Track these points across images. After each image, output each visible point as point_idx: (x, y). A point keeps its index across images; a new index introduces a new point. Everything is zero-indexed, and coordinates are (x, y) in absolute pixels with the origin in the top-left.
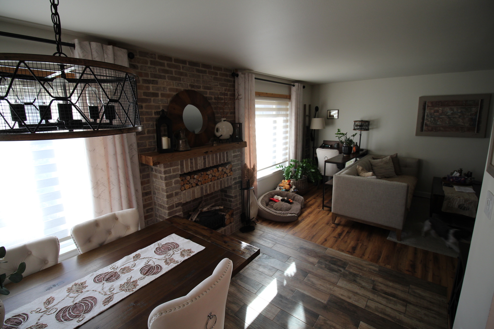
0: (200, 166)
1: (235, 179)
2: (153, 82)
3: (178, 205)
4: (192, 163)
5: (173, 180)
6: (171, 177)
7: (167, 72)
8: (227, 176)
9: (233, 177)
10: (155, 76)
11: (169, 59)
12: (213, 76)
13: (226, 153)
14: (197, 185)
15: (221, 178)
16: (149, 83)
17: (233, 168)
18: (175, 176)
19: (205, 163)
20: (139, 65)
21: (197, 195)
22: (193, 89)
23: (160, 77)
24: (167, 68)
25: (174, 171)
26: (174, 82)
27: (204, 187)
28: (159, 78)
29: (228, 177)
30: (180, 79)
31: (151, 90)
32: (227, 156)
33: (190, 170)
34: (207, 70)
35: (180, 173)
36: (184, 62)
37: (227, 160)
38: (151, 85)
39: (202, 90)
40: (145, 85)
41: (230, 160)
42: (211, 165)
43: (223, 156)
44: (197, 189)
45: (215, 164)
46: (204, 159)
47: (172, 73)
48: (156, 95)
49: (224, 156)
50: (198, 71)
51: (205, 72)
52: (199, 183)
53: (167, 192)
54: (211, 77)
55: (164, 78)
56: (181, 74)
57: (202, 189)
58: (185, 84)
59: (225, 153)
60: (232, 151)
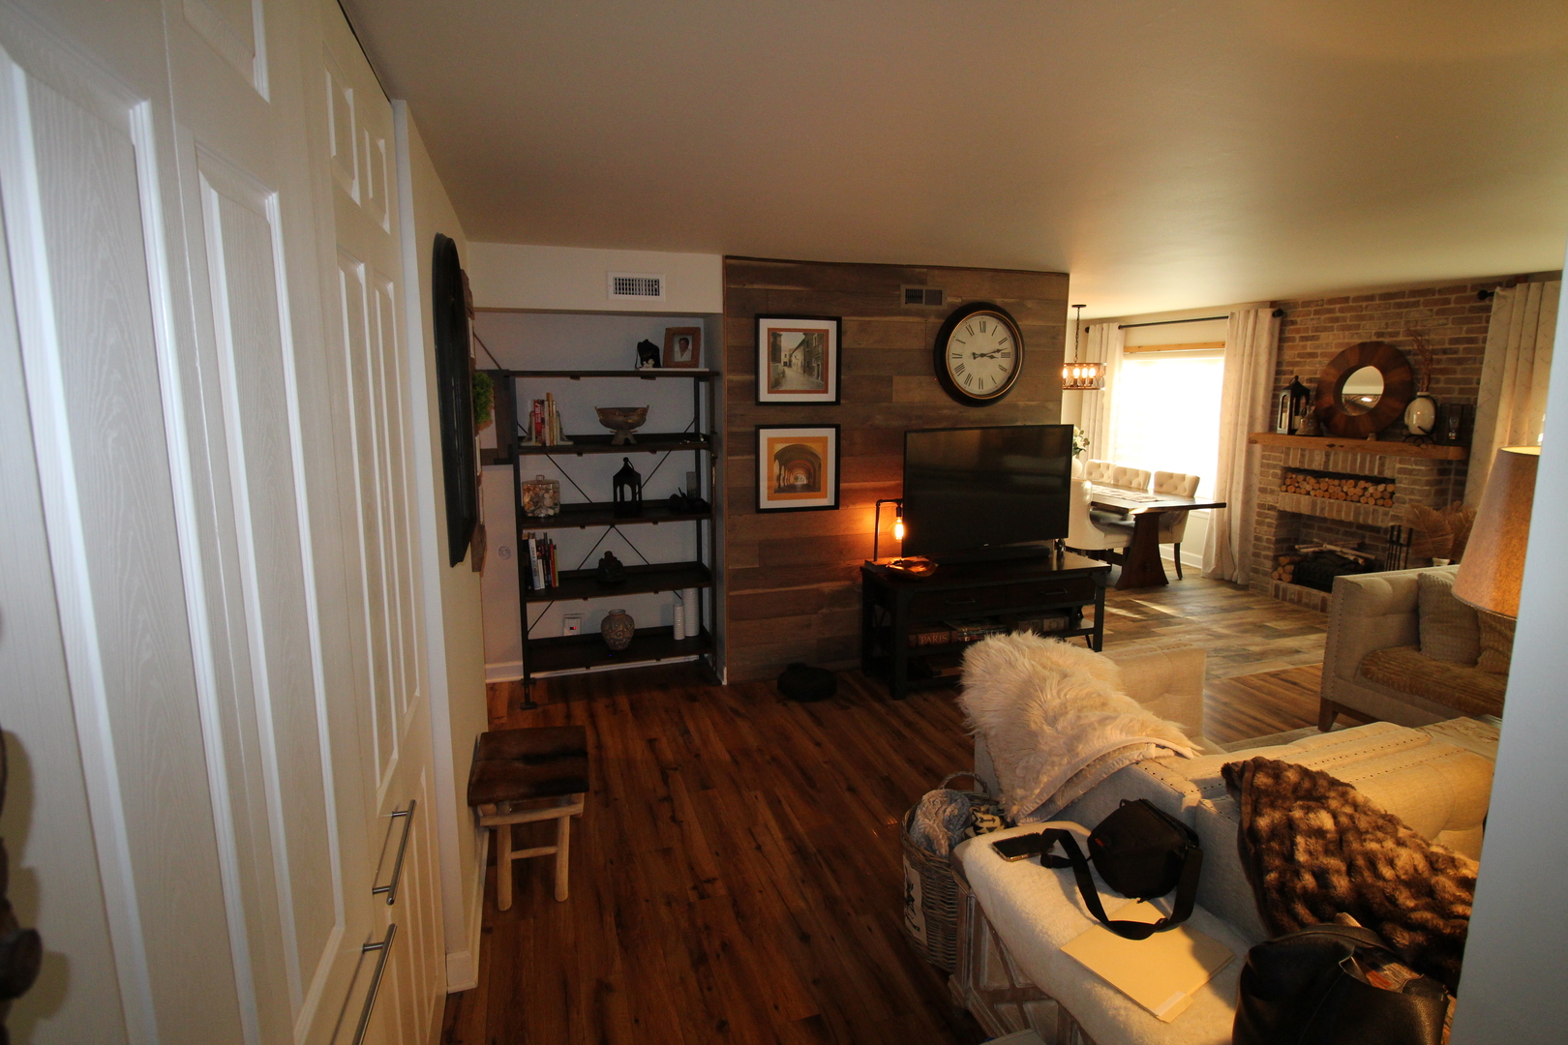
0: (1317, 464)
1: (1395, 517)
2: (1312, 338)
3: (1271, 508)
4: (1303, 456)
5: (1271, 471)
6: (1268, 466)
7: (1337, 320)
8: (1376, 504)
9: (1391, 513)
10: (1317, 330)
11: (1346, 300)
12: (1435, 309)
13: (1380, 458)
14: (1308, 493)
15: (1359, 502)
16: (1307, 340)
17: (1397, 495)
18: (1275, 467)
19: (1327, 462)
20: (1299, 319)
21: (1305, 509)
22: (1380, 339)
23: (1325, 329)
24: (1338, 314)
25: (1275, 458)
26: (1347, 333)
27: (1319, 502)
28: (1322, 331)
29: (1376, 507)
30: (1358, 327)
31: (1309, 350)
32: (1382, 465)
33: (1297, 465)
34: (1422, 299)
35: (1282, 464)
36: (1371, 298)
37: (1381, 472)
38: (1309, 343)
39: (1401, 338)
40: (1302, 343)
41: (1388, 474)
42: (1340, 469)
43: (1370, 462)
44: (1305, 500)
45: (1348, 471)
46: (1328, 455)
47: (1345, 321)
48: (1312, 355)
49: (1372, 462)
50: (1399, 306)
51: (1416, 304)
52: (1312, 493)
53: (1261, 483)
54: (1431, 310)
55: (1331, 329)
56: (1362, 318)
57: (1314, 504)
58: (1367, 333)
59: (1378, 457)
60: (1398, 458)
